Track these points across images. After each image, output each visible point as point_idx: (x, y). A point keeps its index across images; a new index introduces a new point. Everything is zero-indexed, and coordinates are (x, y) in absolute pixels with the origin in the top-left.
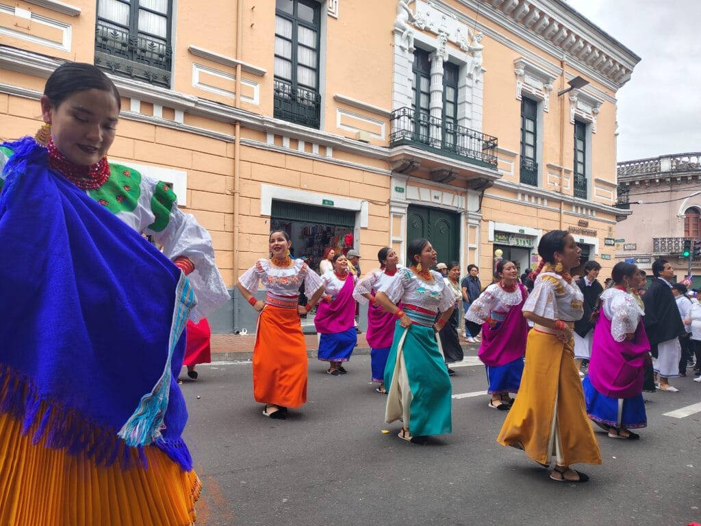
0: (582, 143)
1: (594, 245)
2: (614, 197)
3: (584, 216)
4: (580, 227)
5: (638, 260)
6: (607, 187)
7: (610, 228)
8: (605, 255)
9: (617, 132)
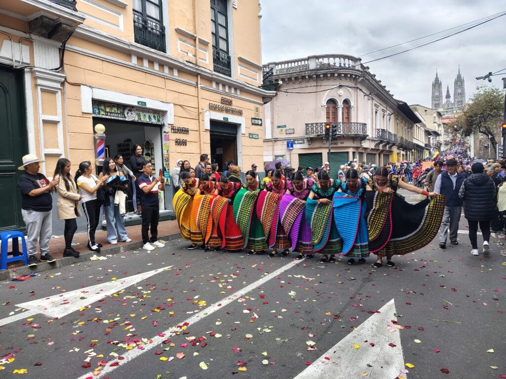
0: (224, 18)
1: (240, 124)
2: (260, 79)
3: (227, 94)
4: (223, 105)
5: (296, 142)
6: (252, 68)
7: (257, 109)
8: (252, 134)
9: (260, 14)
